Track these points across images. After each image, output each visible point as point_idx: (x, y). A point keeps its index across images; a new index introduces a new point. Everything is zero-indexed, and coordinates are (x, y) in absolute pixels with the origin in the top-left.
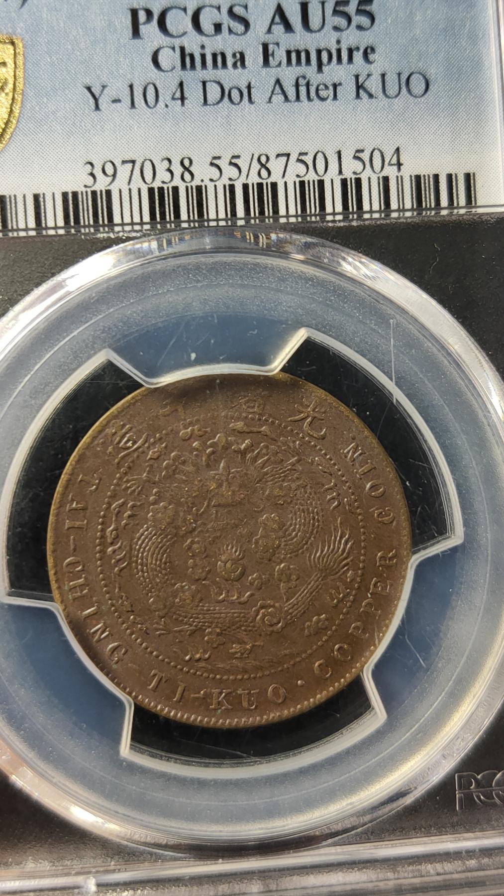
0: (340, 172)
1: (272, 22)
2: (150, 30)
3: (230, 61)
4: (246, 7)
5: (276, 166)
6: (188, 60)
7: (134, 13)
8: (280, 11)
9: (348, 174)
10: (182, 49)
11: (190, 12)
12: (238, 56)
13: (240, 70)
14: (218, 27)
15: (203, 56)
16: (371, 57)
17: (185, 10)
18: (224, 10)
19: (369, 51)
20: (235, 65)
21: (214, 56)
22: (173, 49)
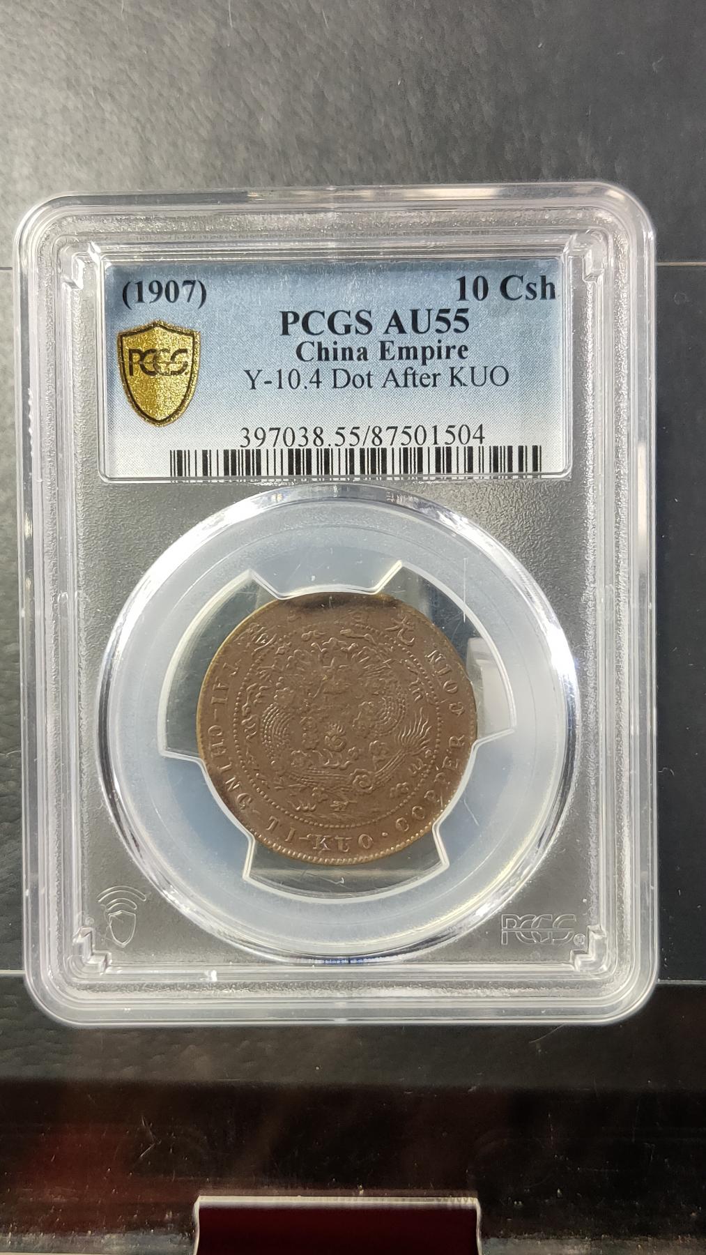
0: (436, 443)
1: (390, 325)
2: (296, 329)
3: (355, 356)
4: (370, 313)
5: (386, 436)
6: (323, 352)
7: (285, 315)
8: (396, 316)
9: (441, 444)
10: (320, 344)
11: (327, 316)
12: (362, 350)
13: (363, 362)
14: (348, 329)
15: (335, 350)
16: (464, 354)
17: (323, 314)
18: (353, 315)
19: (463, 349)
20: (359, 359)
21: (344, 350)
22: (313, 344)
